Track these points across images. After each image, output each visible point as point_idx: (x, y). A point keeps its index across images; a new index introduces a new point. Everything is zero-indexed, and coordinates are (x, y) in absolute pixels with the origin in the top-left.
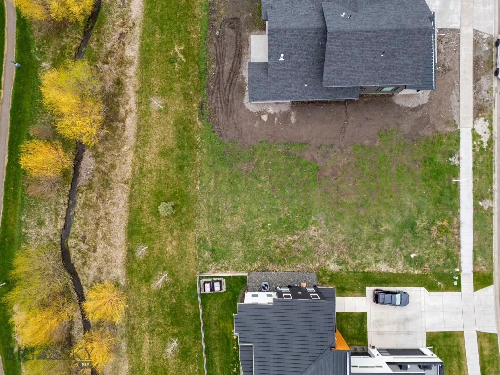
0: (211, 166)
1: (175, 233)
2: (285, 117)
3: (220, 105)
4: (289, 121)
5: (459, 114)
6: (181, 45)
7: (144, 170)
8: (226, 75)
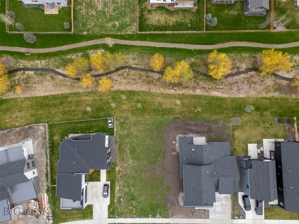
0: (155, 122)
1: (130, 109)
2: (174, 150)
3: (178, 125)
4: (173, 152)
5: (176, 218)
6: (201, 110)
7: (154, 97)
8: (190, 128)
